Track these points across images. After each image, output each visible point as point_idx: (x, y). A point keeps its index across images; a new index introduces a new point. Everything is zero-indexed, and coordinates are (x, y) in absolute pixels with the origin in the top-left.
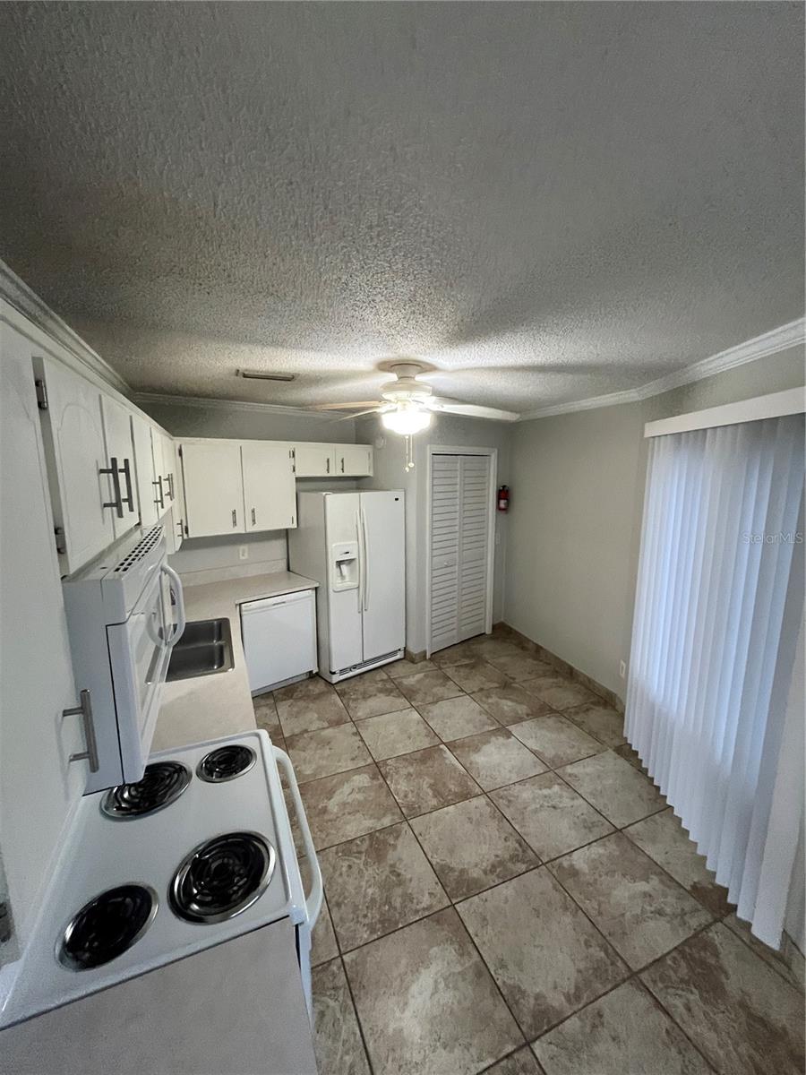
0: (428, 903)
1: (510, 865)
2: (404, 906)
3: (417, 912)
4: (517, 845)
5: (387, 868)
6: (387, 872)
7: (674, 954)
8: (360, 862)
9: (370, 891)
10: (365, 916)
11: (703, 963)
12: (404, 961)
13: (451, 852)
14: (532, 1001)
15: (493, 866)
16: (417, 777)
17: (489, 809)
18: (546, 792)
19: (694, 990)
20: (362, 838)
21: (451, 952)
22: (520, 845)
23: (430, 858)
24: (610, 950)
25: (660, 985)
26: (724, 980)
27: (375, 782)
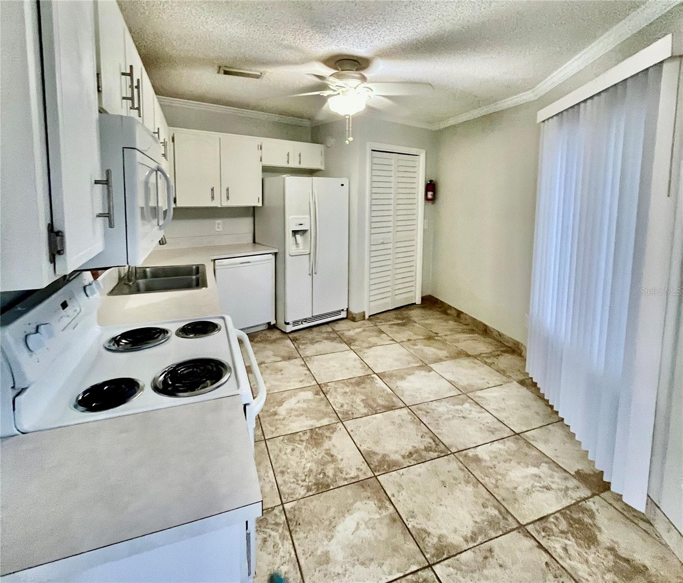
0: (356, 474)
1: (424, 453)
2: (335, 475)
3: (346, 479)
4: (431, 441)
5: (324, 451)
6: (323, 453)
7: (558, 515)
8: (302, 447)
9: (308, 465)
10: (304, 481)
11: (579, 521)
12: (333, 510)
13: (377, 443)
14: (435, 540)
15: (410, 453)
16: (351, 394)
17: (410, 417)
18: (459, 407)
19: (571, 538)
20: (305, 433)
21: (372, 505)
22: (434, 441)
23: (358, 446)
24: (503, 510)
25: (543, 534)
26: (597, 533)
27: (318, 397)
